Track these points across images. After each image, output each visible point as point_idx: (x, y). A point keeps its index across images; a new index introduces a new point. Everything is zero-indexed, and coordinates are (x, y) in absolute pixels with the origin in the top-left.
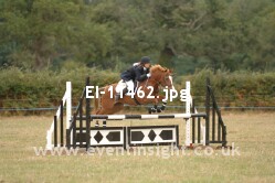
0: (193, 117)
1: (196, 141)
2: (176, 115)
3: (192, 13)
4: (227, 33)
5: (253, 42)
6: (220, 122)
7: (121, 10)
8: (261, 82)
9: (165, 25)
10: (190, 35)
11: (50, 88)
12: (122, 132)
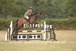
0: (46, 31)
1: (47, 38)
2: (42, 31)
3: (43, 2)
4: (53, 8)
5: (60, 10)
6: (54, 33)
7: (23, 1)
8: (63, 22)
9: (35, 6)
10: (42, 9)
11: (4, 23)
12: (26, 36)
